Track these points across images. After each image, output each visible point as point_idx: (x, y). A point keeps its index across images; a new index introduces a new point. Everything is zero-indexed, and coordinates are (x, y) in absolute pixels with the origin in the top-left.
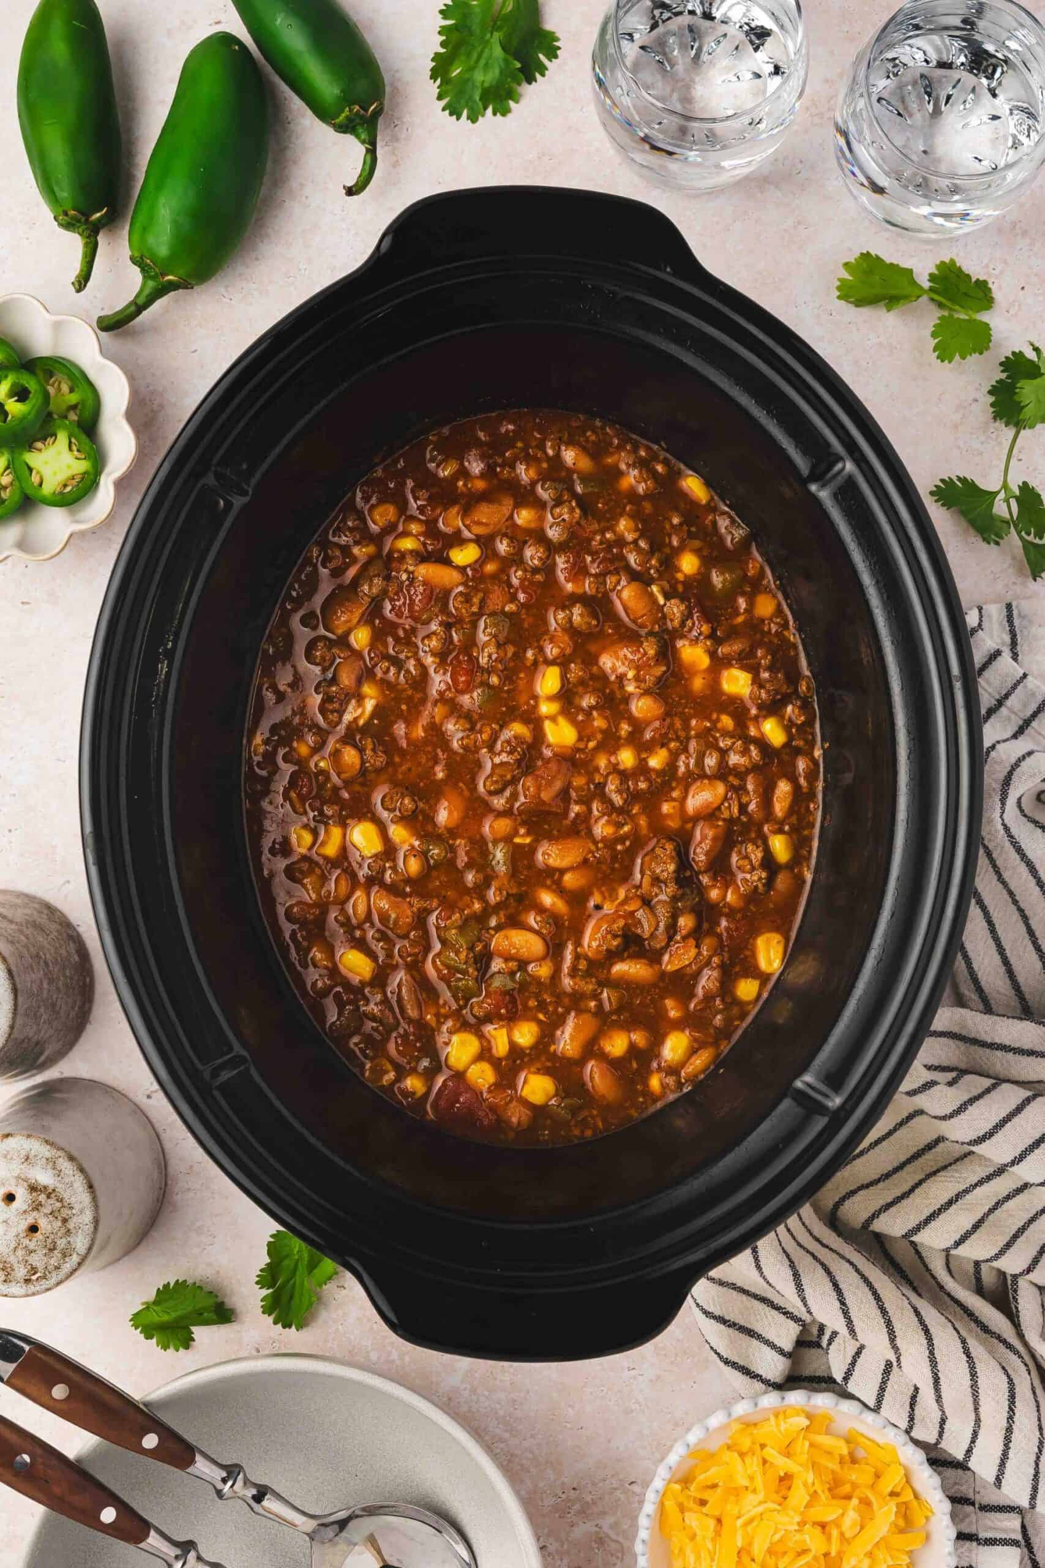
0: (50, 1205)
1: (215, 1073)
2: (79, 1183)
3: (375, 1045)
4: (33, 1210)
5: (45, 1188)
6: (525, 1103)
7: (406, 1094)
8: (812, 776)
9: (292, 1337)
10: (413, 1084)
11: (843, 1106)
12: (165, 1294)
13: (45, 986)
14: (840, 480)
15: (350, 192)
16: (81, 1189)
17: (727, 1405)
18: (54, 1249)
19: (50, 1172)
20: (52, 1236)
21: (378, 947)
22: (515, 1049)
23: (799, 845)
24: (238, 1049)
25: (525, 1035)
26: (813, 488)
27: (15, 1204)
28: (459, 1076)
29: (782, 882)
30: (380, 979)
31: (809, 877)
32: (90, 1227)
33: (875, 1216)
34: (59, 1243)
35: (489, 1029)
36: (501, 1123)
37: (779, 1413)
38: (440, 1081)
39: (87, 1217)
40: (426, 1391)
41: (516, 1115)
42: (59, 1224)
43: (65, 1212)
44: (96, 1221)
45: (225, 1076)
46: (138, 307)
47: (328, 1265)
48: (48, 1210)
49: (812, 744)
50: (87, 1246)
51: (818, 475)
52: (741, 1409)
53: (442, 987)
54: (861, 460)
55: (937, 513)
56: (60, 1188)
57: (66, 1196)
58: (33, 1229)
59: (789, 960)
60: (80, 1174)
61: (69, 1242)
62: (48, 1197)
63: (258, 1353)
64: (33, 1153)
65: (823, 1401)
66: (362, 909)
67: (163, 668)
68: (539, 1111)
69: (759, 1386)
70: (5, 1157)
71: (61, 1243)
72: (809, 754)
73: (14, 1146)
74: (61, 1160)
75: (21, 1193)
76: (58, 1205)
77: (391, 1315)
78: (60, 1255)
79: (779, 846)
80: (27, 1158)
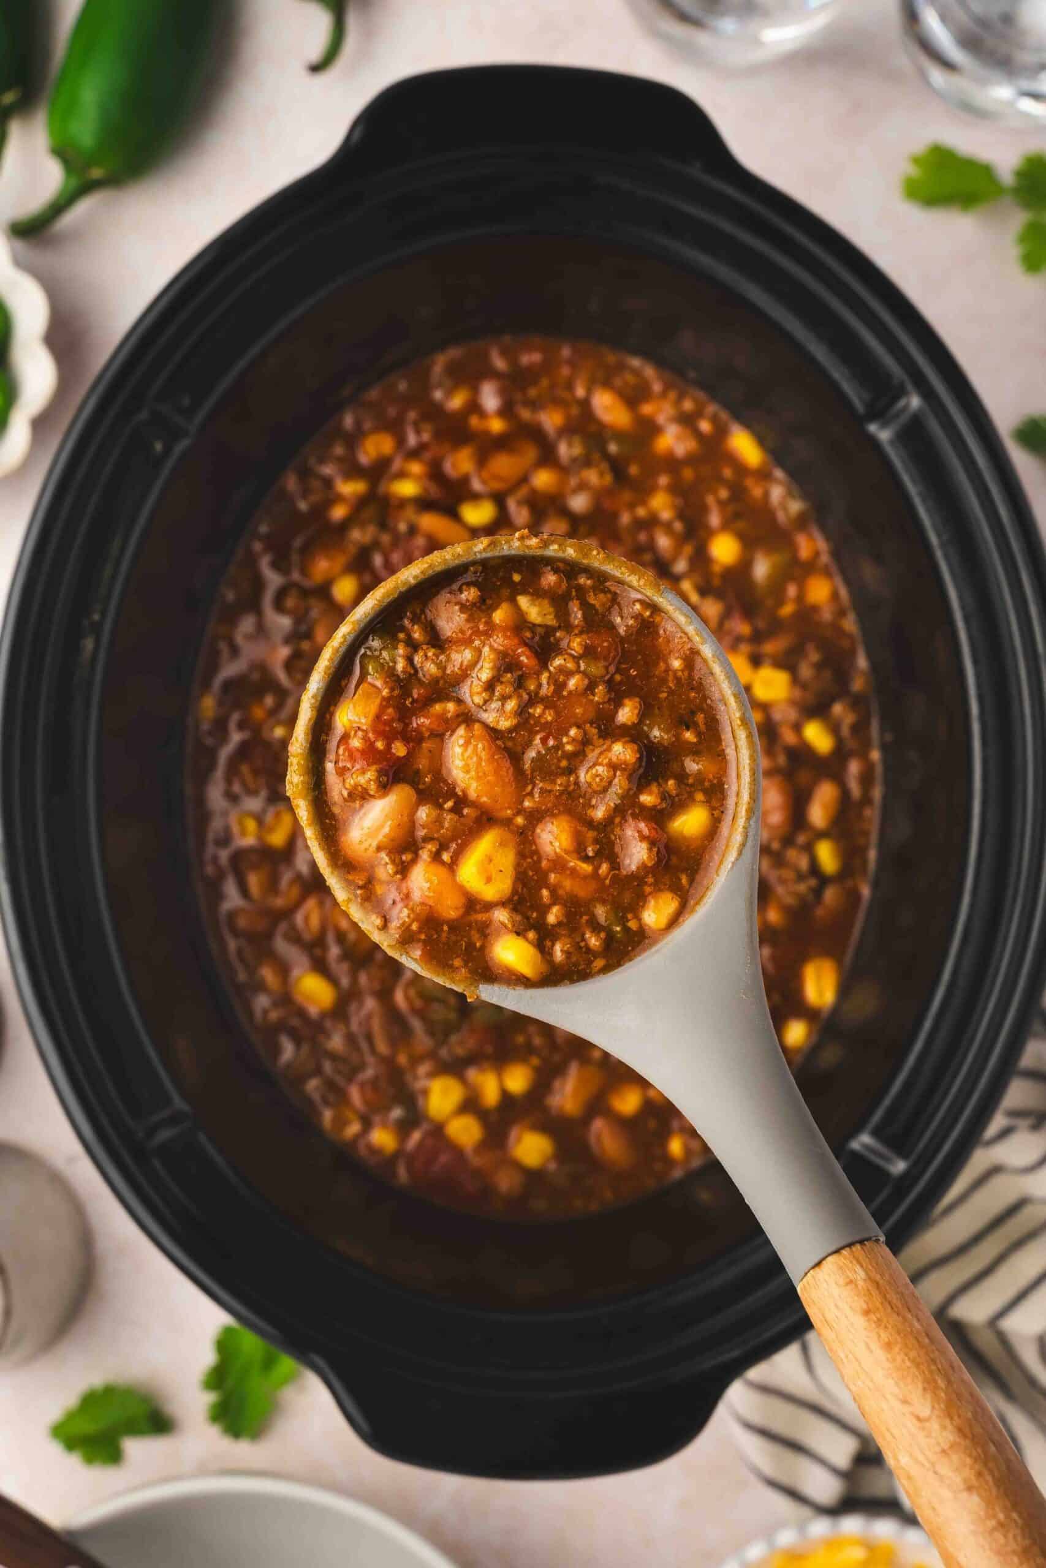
1: (152, 1131)
3: (336, 1094)
6: (518, 1166)
7: (374, 1151)
8: (866, 779)
9: (243, 1451)
10: (382, 1138)
11: (906, 1175)
12: (91, 1401)
14: (903, 419)
15: (316, 68)
17: (768, 1532)
21: (342, 971)
22: (506, 1097)
23: (851, 856)
24: (179, 1103)
25: (517, 1080)
26: (873, 428)
28: (438, 1130)
29: (830, 895)
30: (340, 1011)
31: (866, 891)
33: (952, 1298)
35: (472, 1074)
36: (487, 1191)
37: (833, 1543)
38: (416, 1136)
40: (408, 1517)
41: (506, 1182)
45: (164, 1135)
46: (58, 208)
47: (287, 1363)
49: (866, 747)
51: (879, 412)
52: (786, 1538)
53: (416, 1024)
54: (928, 394)
55: (1021, 459)
59: (844, 990)
63: (202, 1471)
65: (884, 1528)
66: (315, 921)
67: (89, 644)
68: (533, 1177)
69: (805, 1512)
72: (864, 755)
77: (365, 1426)
79: (827, 855)
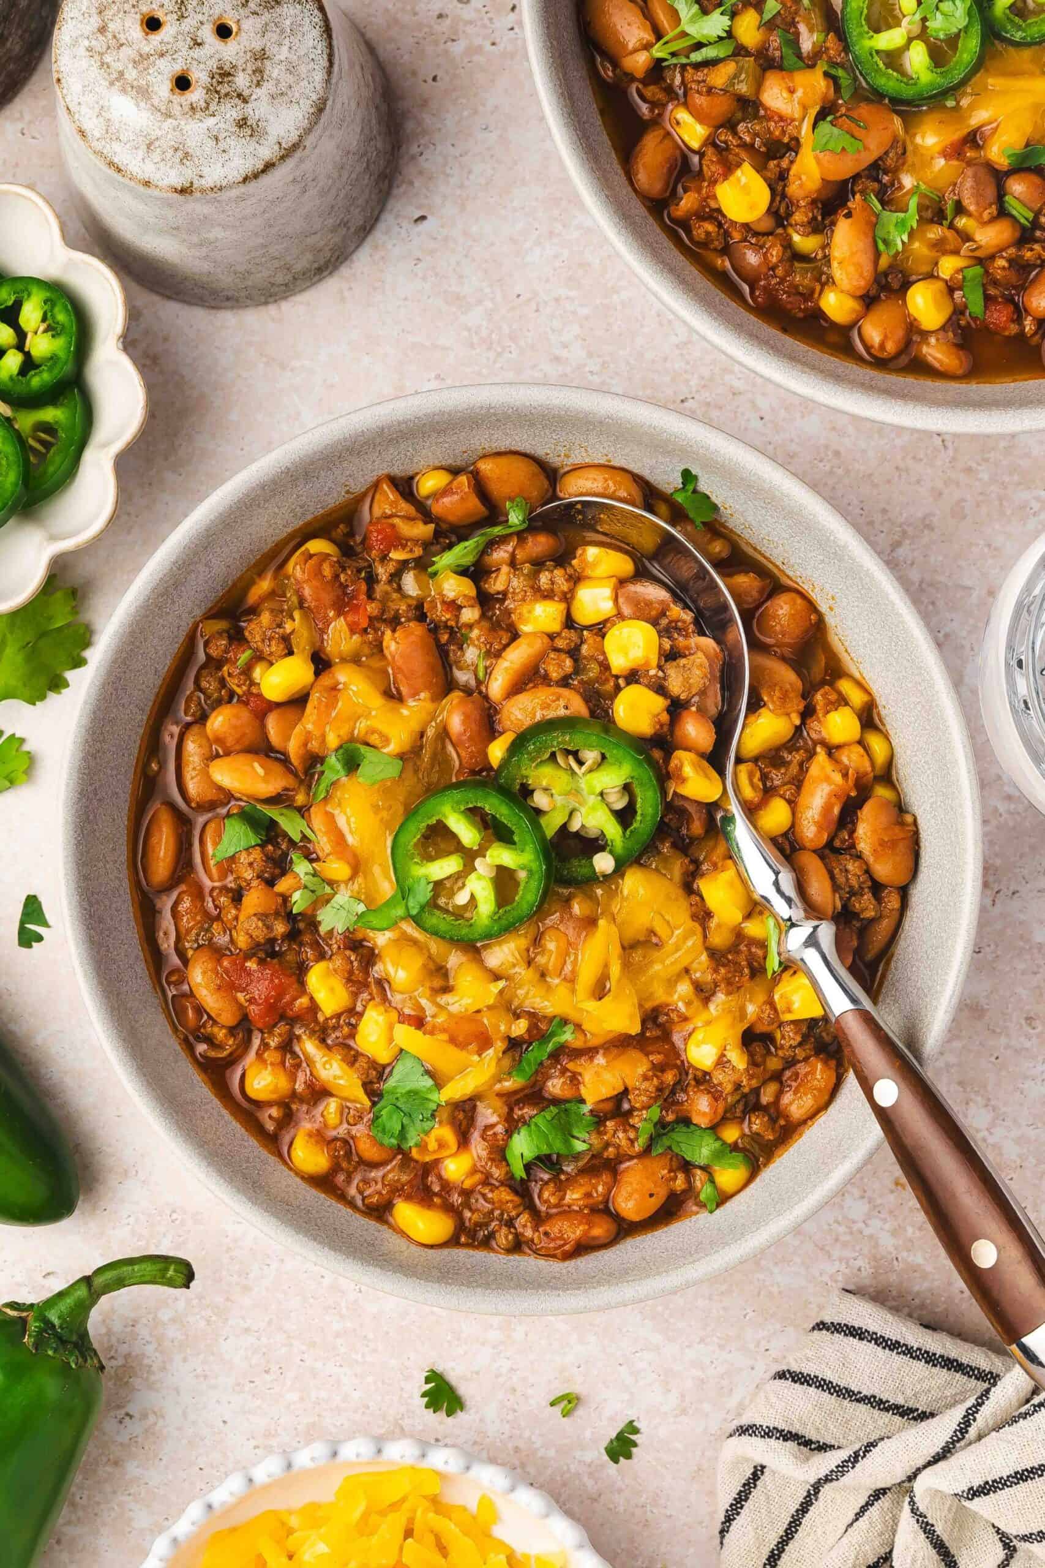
0: (123, 59)
5: (124, 91)
19: (114, 115)
42: (112, 26)
43: (99, 44)
56: (102, 86)
57: (95, 72)
62: (121, 74)
64: (141, 153)
70: (187, 155)
73: (173, 173)
74: (97, 134)
76: (108, 59)
80: (150, 146)
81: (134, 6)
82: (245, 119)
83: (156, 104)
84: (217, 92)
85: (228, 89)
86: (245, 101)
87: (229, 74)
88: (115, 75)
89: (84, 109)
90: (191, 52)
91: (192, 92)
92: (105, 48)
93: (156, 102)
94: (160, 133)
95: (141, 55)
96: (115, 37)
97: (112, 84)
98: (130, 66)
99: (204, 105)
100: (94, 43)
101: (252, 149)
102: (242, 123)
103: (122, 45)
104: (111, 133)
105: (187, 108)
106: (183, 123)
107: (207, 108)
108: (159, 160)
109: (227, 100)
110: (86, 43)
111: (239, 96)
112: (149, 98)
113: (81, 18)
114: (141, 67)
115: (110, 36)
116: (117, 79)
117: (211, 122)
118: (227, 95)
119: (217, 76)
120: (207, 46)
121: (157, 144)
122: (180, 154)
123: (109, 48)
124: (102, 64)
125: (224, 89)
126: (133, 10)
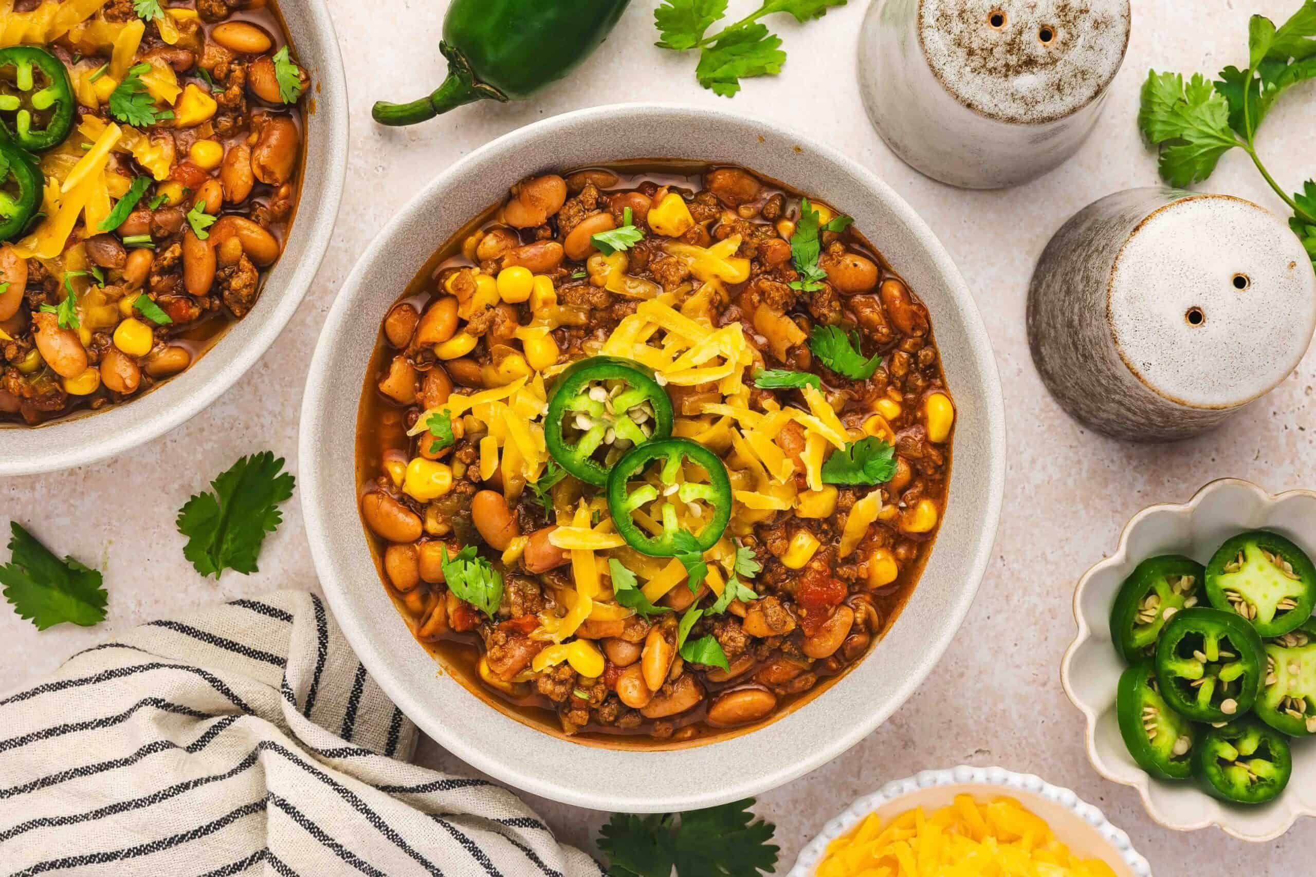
0: (1000, 57)
2: (984, 101)
4: (1013, 40)
5: (1018, 73)
13: (1076, 318)
16: (978, 97)
18: (960, 15)
19: (1024, 91)
20: (973, 27)
27: (1036, 31)
32: (938, 65)
34: (960, 25)
39: (950, 73)
42: (974, 46)
43: (977, 62)
44: (937, 74)
48: (999, 51)
50: (927, 41)
56: (1001, 84)
57: (989, 80)
58: (997, 20)
60: (992, 111)
61: (949, 33)
62: (1007, 66)
64: (1057, 97)
70: (1083, 73)
71: (957, 27)
73: (1084, 90)
74: (1023, 112)
75: (1039, 49)
76: (990, 65)
78: (949, 13)
80: (1059, 88)
81: (976, 23)
82: (1096, 21)
83: (1043, 62)
84: (1069, 22)
85: (1073, 14)
86: (1087, 11)
87: (1066, 6)
88: (1004, 70)
89: (1001, 106)
90: (1035, 15)
91: (1055, 36)
92: (982, 61)
93: (1041, 61)
94: (1058, 76)
95: (1009, 44)
96: (982, 50)
97: (1006, 76)
98: (1008, 56)
99: (1068, 36)
100: (972, 65)
101: (1113, 34)
102: (1096, 25)
103: (992, 49)
104: (1029, 102)
105: (1061, 47)
106: (1066, 57)
107: (1072, 36)
108: (1070, 91)
109: (1078, 21)
110: (968, 69)
111: (1081, 12)
112: (1036, 62)
113: (950, 59)
114: (1015, 51)
115: (979, 52)
116: (1008, 70)
117: (1080, 41)
118: (1075, 18)
119: (1061, 14)
120: (1039, 3)
121: (1062, 83)
122: (1079, 75)
123: (985, 59)
124: (990, 71)
125: (1071, 16)
126: (978, 25)
